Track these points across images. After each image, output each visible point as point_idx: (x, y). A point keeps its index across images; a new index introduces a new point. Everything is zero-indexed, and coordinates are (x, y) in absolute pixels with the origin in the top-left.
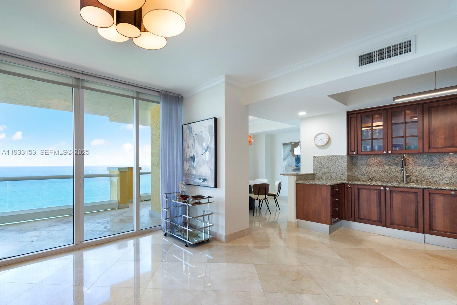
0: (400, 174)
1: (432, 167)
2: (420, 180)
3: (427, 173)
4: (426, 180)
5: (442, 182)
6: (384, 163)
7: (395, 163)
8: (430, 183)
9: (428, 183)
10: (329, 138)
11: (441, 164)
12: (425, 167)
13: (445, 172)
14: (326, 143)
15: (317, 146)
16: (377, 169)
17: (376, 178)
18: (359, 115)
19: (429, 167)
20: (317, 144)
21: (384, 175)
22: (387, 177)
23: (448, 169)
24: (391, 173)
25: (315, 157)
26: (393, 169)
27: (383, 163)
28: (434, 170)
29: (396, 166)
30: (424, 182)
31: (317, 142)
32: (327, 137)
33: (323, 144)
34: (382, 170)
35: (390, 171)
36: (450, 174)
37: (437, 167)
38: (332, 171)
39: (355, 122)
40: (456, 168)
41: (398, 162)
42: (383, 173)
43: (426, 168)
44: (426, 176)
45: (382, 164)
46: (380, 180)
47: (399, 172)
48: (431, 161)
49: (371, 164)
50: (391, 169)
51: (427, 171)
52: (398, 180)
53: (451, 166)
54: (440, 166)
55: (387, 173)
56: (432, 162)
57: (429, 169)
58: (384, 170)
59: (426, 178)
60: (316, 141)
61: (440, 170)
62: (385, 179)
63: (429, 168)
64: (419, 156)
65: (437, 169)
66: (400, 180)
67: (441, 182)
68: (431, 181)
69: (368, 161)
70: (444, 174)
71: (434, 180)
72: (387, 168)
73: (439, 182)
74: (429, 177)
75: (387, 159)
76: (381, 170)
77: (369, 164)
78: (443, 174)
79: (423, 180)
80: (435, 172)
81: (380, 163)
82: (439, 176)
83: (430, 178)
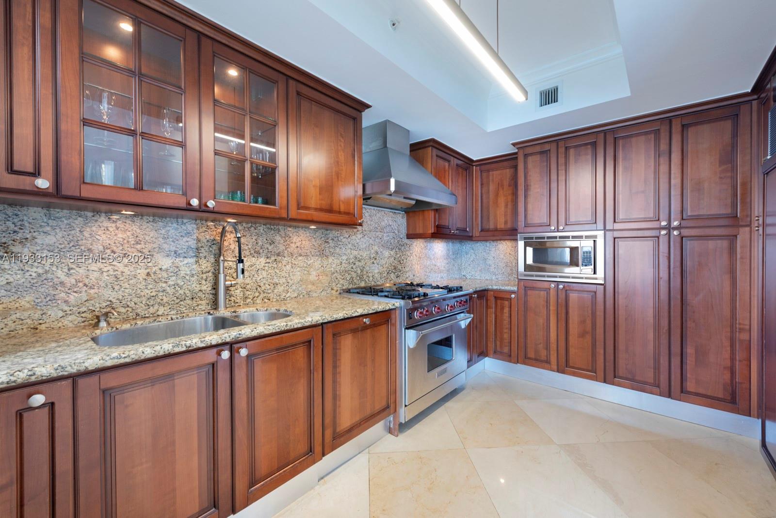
0: (204, 282)
1: (273, 258)
2: (251, 297)
3: (264, 274)
4: (262, 296)
5: (289, 294)
6: (155, 246)
7: (189, 247)
8: (269, 300)
9: (266, 301)
11: (286, 252)
12: (260, 260)
13: (292, 270)
16: (126, 270)
17: (123, 310)
19: (268, 258)
21: (154, 294)
22: (165, 300)
23: (296, 263)
24: (179, 282)
26: (182, 268)
27: (149, 246)
28: (276, 266)
29: (192, 257)
30: (258, 301)
34: (148, 274)
35: (176, 274)
36: (299, 273)
37: (280, 258)
40: (306, 261)
41: (200, 245)
42: (151, 286)
43: (263, 260)
44: (262, 285)
45: (146, 251)
46: (137, 315)
47: (202, 278)
48: (271, 244)
49: (101, 248)
50: (177, 267)
51: (264, 270)
52: (198, 305)
53: (300, 255)
54: (285, 257)
55: (166, 282)
56: (272, 246)
57: (267, 265)
58: (155, 273)
59: (263, 288)
61: (285, 266)
62: (156, 307)
63: (268, 261)
64: (248, 228)
65: (280, 265)
66: (203, 302)
67: (287, 297)
68: (271, 296)
69: (86, 234)
70: (291, 274)
71: (276, 291)
72: (166, 263)
73: (284, 294)
74: (267, 285)
75: (163, 232)
76: (142, 272)
77: (90, 250)
78: (289, 276)
79: (257, 294)
80: (278, 271)
81: (139, 247)
82: (284, 280)
83: (268, 287)
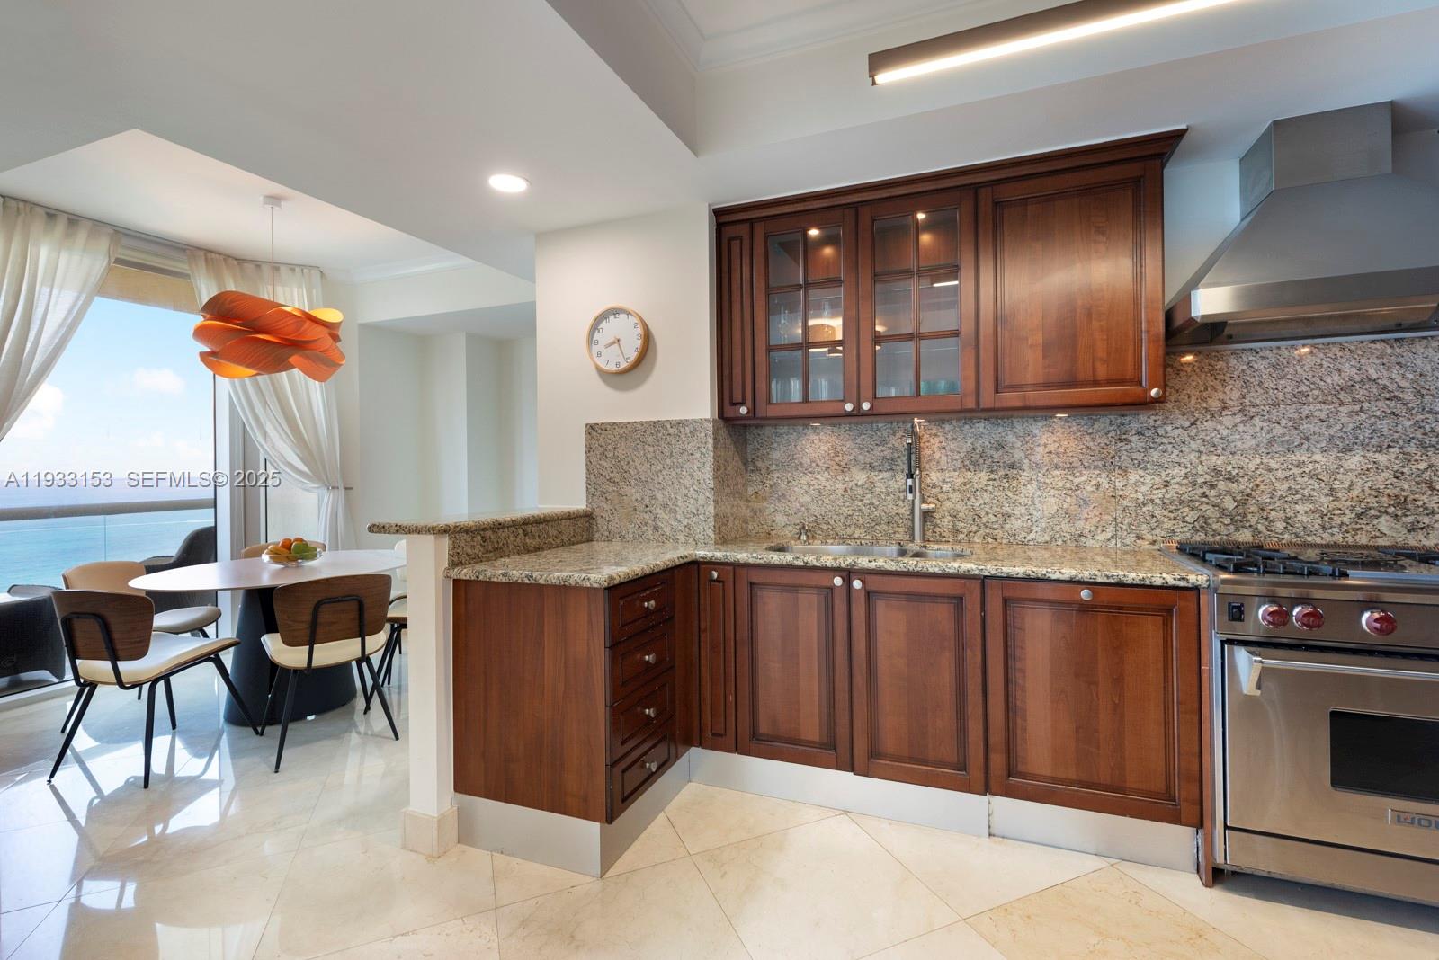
0: (901, 503)
1: (1002, 472)
2: (965, 531)
3: (987, 497)
4: (983, 531)
5: (1032, 536)
6: (852, 457)
7: (885, 458)
8: (995, 539)
9: (990, 540)
10: (647, 338)
11: (1026, 461)
12: (980, 475)
13: (1039, 493)
14: (633, 356)
15: (602, 373)
16: (827, 484)
17: (825, 527)
18: (759, 230)
19: (992, 472)
20: (603, 365)
21: (850, 513)
22: (861, 521)
23: (1047, 481)
24: (874, 501)
25: (592, 429)
26: (878, 484)
27: (846, 458)
28: (1007, 485)
29: (887, 470)
30: (976, 539)
31: (599, 354)
32: (640, 331)
33: (624, 365)
34: (845, 490)
35: (871, 491)
36: (1053, 500)
37: (1015, 472)
38: (659, 496)
39: (746, 260)
40: (1071, 478)
41: (896, 455)
42: (847, 504)
43: (984, 476)
44: (983, 514)
45: (843, 464)
46: (837, 534)
47: (899, 498)
48: (997, 450)
49: (809, 461)
50: (872, 483)
51: (986, 491)
52: (894, 533)
53: (1057, 467)
54: (1024, 471)
55: (861, 500)
56: (1000, 452)
57: (991, 483)
58: (851, 489)
59: (985, 520)
60: (595, 349)
61: (1024, 485)
62: (853, 528)
63: (992, 476)
64: (960, 427)
65: (1015, 484)
66: (901, 530)
67: (1028, 538)
68: (999, 533)
69: (798, 448)
70: (1037, 501)
71: (1007, 527)
72: (861, 477)
73: (1023, 534)
74: (991, 516)
75: (858, 441)
76: (840, 487)
77: (801, 463)
78: (1033, 503)
79: (974, 528)
80: (1010, 495)
81: (837, 459)
82: (1023, 510)
83: (994, 519)
